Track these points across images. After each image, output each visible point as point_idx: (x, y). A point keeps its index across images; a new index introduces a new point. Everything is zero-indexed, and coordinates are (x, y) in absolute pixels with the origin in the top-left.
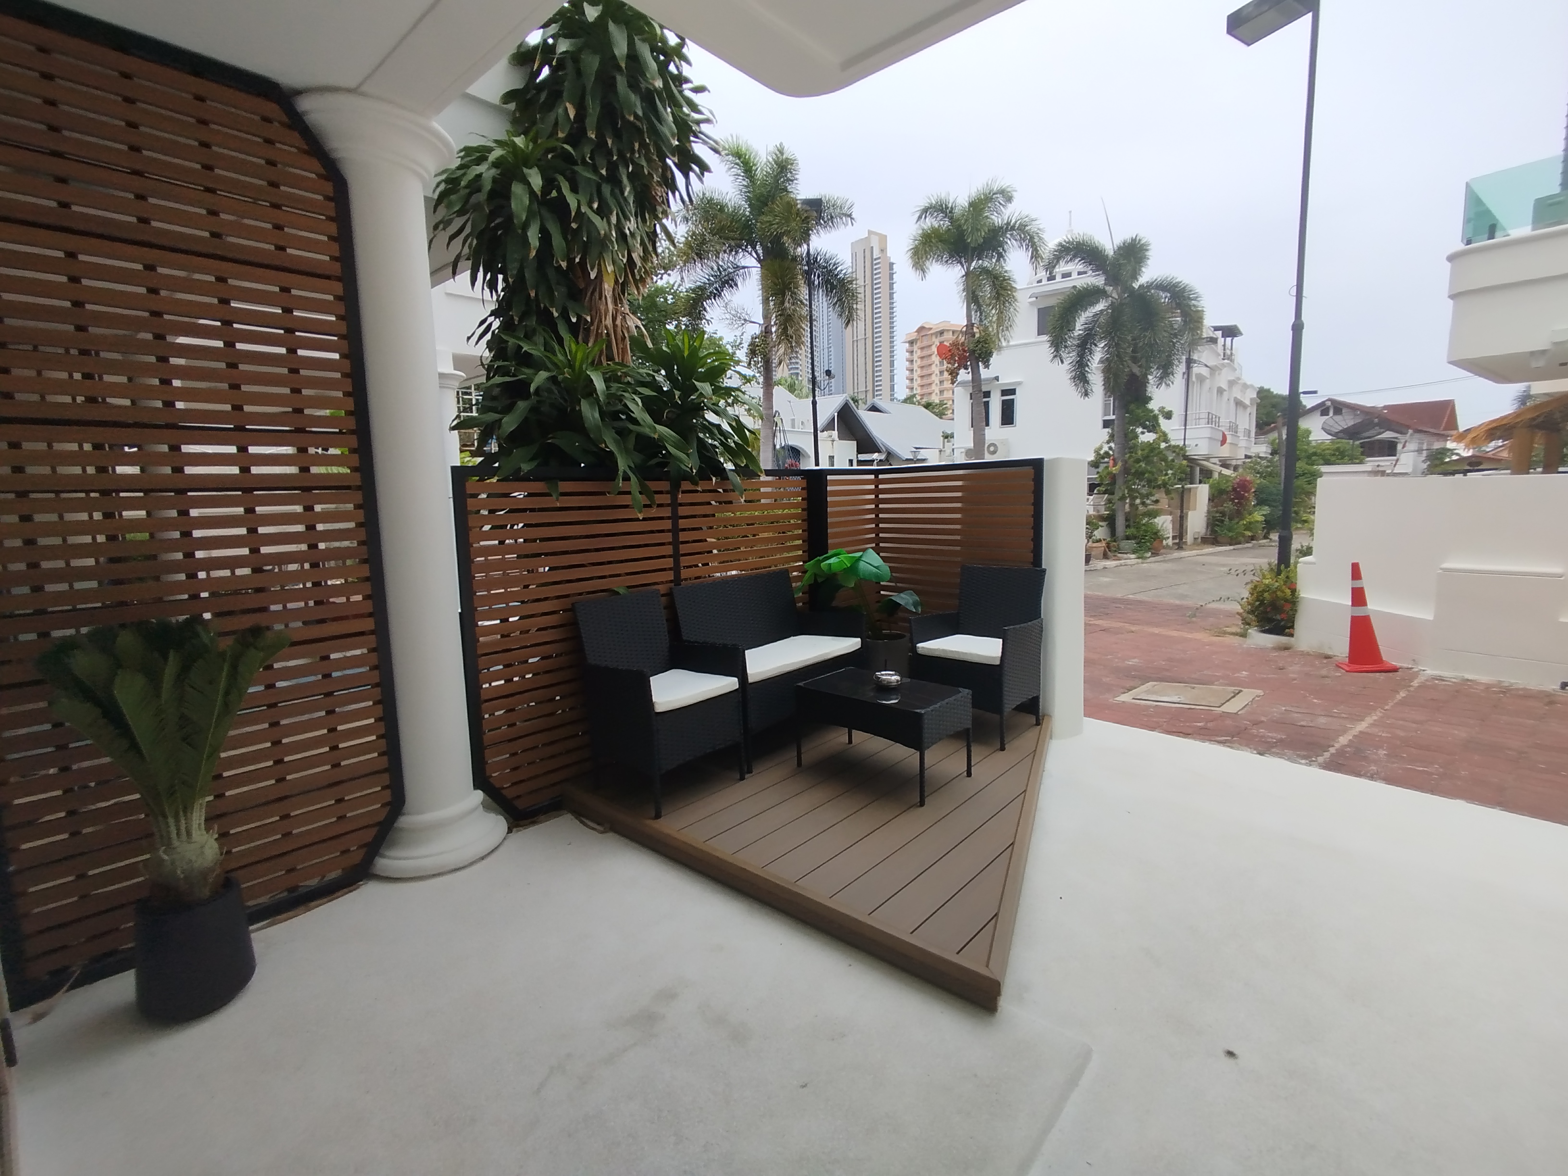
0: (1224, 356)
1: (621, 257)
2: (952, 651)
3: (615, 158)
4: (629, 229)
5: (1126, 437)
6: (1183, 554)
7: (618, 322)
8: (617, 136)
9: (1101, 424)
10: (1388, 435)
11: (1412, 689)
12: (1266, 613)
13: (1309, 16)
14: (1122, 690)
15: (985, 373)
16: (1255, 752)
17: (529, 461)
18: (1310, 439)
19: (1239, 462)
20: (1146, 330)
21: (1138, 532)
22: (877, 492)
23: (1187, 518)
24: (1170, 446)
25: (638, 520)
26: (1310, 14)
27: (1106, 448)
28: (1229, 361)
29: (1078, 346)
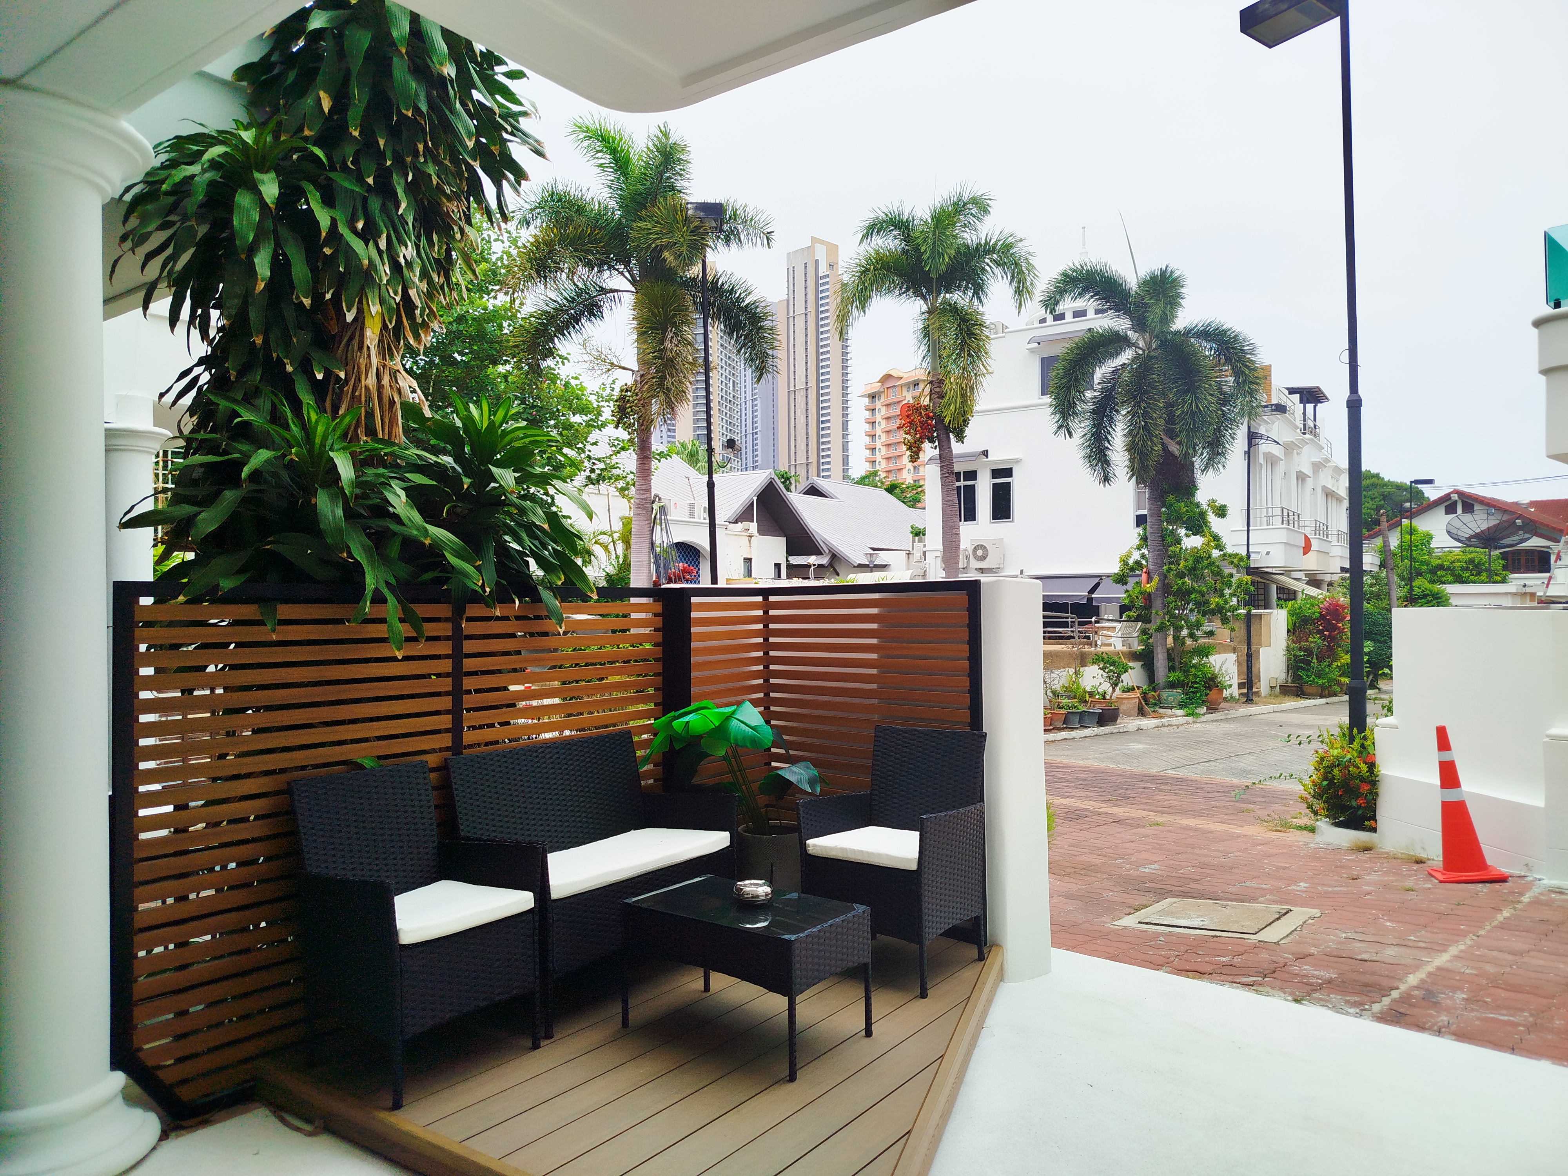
0: (1305, 429)
1: (392, 294)
2: (854, 851)
3: (389, 163)
4: (404, 256)
5: (1163, 541)
6: (1253, 709)
7: (386, 380)
8: (394, 133)
9: (1132, 521)
10: (1535, 542)
11: (1519, 906)
12: (1337, 796)
13: (1337, 21)
14: (1128, 911)
15: (957, 448)
16: (1290, 998)
17: (233, 574)
18: (1431, 546)
19: (1336, 578)
20: (1186, 392)
21: (1187, 677)
22: (766, 620)
23: (1258, 658)
24: (1225, 555)
25: (394, 659)
26: (1338, 18)
27: (1136, 556)
28: (1312, 437)
29: (1094, 412)
